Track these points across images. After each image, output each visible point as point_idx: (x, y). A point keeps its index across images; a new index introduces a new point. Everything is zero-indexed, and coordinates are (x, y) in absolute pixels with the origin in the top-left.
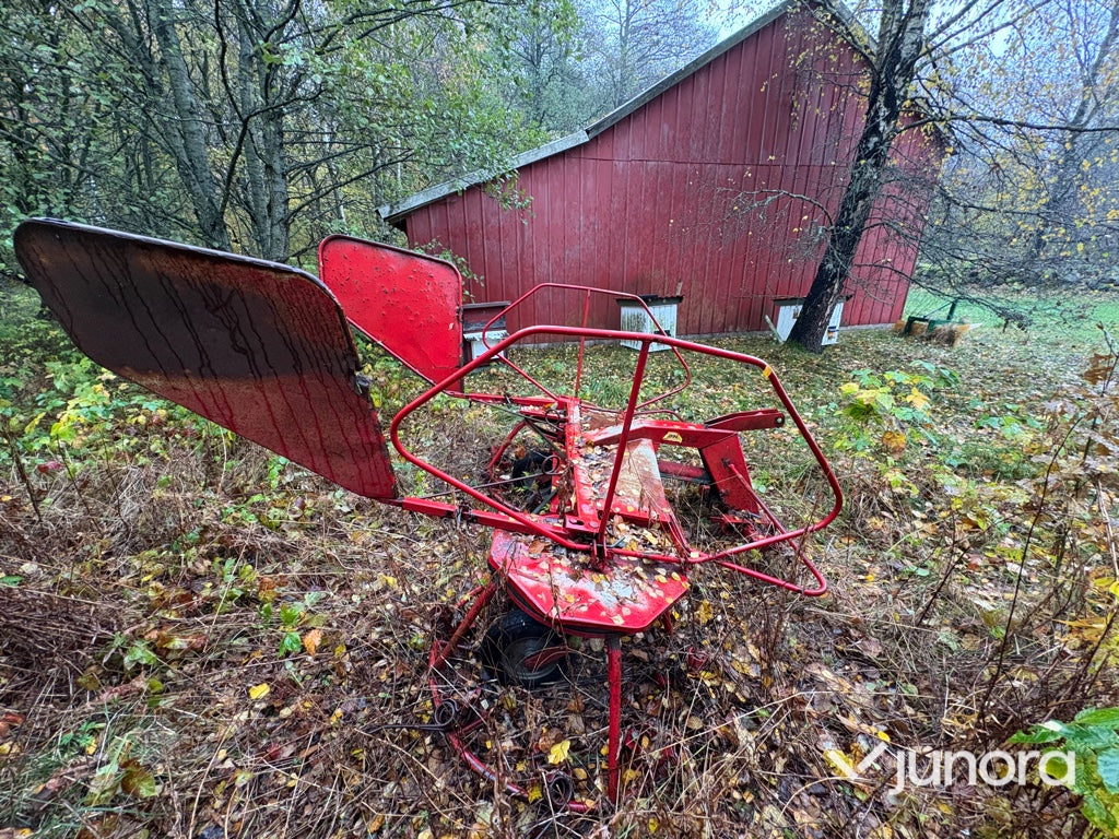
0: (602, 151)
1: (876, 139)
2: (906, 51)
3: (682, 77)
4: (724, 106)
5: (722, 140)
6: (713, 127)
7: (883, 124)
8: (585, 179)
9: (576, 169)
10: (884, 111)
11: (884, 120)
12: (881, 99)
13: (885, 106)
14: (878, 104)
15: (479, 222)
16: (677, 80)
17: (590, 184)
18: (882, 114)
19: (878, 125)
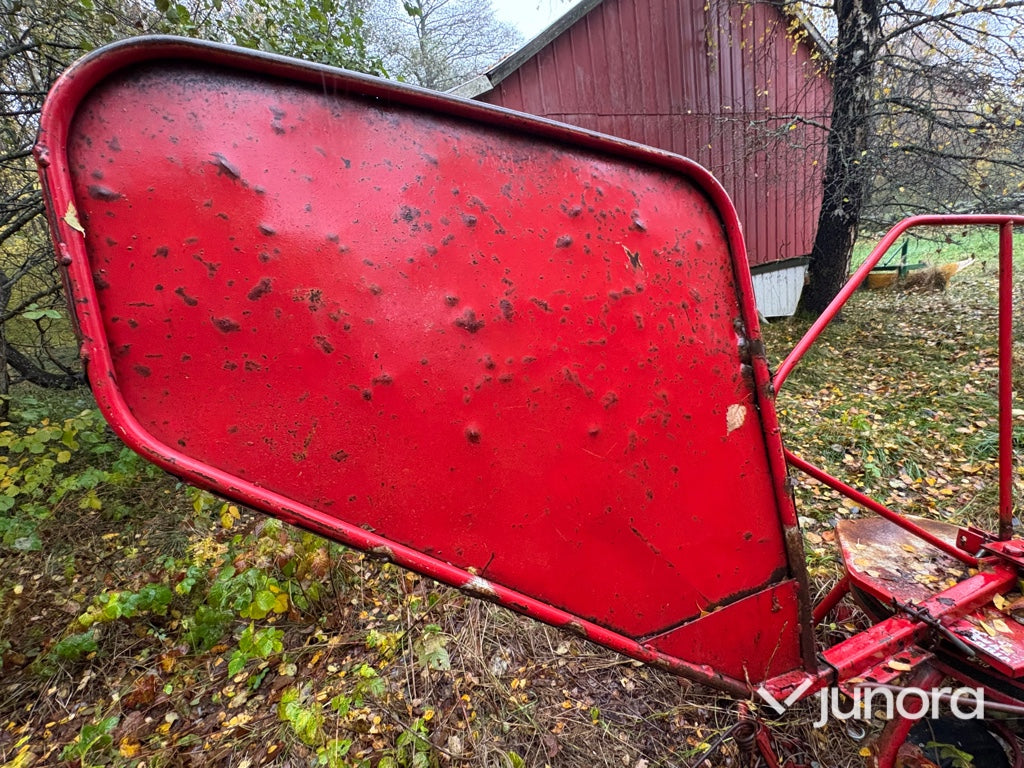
1: (860, 52)
4: (640, 44)
5: (644, 86)
6: (631, 70)
7: (865, 33)
10: (864, 18)
11: (866, 28)
13: (865, 11)
14: (855, 10)
18: (862, 22)
19: (860, 35)
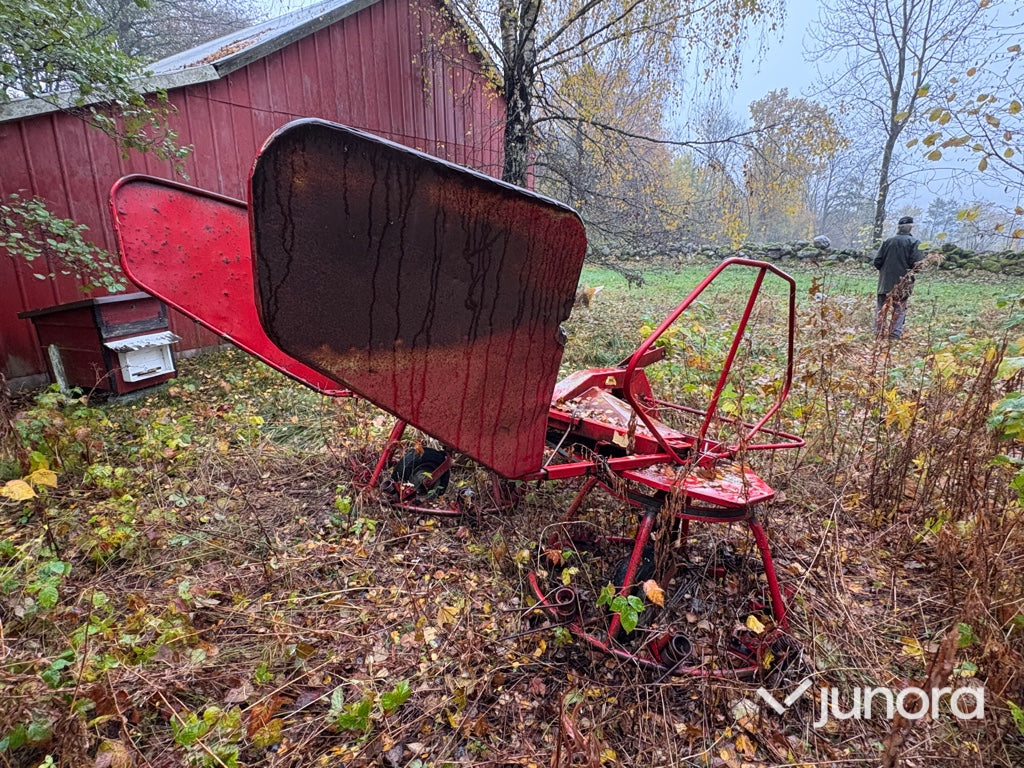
0: (237, 95)
1: (519, 127)
2: (527, 55)
3: (319, 27)
4: (364, 68)
5: (367, 105)
6: (355, 88)
7: (522, 114)
8: (218, 127)
9: (204, 112)
10: (520, 104)
11: (522, 111)
12: (517, 92)
13: (521, 99)
14: (516, 96)
15: (57, 172)
16: (314, 30)
17: (226, 133)
19: (518, 115)
